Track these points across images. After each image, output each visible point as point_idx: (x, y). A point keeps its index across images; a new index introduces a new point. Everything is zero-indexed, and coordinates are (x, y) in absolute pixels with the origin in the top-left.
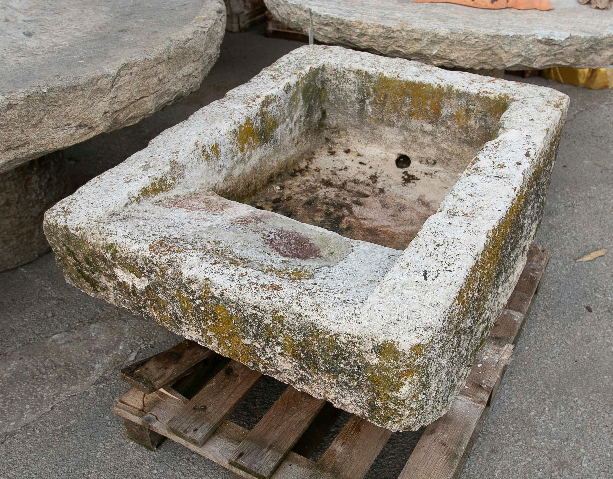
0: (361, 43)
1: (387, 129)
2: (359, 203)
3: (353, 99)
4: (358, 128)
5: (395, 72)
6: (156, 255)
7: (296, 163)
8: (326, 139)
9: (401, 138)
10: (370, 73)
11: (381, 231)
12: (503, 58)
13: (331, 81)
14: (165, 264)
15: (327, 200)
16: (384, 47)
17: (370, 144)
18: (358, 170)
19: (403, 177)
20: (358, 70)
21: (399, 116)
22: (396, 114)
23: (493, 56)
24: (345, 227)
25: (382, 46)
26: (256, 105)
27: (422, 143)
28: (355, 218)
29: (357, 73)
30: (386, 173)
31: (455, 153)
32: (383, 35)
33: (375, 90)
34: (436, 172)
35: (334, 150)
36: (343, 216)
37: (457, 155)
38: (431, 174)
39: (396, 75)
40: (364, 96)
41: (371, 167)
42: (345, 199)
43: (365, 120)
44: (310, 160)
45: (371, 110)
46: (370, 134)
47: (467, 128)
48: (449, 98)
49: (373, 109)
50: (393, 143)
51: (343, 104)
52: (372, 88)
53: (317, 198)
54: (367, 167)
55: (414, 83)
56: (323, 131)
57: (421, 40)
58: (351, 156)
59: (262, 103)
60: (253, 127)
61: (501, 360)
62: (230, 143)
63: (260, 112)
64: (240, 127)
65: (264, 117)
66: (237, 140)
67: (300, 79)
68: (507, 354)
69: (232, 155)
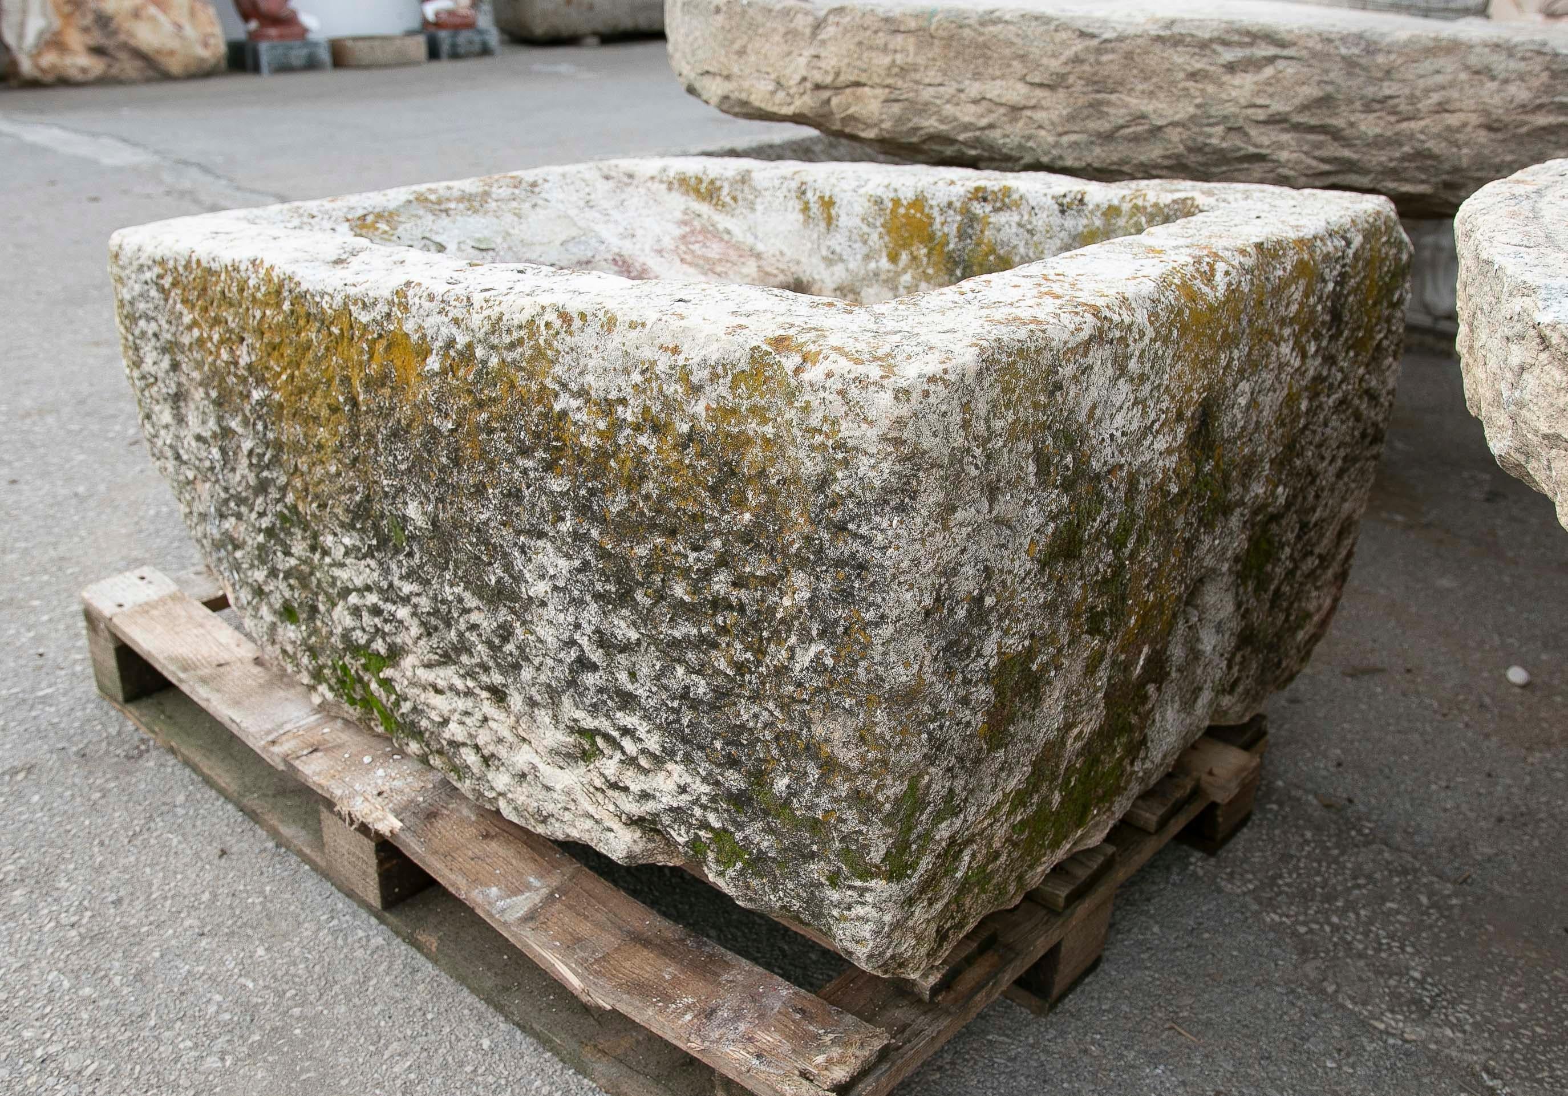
59: (977, 189)
60: (931, 225)
61: (354, 794)
62: (863, 220)
63: (958, 205)
64: (897, 202)
65: (972, 227)
66: (883, 226)
67: (1130, 205)
68: (366, 811)
69: (865, 250)
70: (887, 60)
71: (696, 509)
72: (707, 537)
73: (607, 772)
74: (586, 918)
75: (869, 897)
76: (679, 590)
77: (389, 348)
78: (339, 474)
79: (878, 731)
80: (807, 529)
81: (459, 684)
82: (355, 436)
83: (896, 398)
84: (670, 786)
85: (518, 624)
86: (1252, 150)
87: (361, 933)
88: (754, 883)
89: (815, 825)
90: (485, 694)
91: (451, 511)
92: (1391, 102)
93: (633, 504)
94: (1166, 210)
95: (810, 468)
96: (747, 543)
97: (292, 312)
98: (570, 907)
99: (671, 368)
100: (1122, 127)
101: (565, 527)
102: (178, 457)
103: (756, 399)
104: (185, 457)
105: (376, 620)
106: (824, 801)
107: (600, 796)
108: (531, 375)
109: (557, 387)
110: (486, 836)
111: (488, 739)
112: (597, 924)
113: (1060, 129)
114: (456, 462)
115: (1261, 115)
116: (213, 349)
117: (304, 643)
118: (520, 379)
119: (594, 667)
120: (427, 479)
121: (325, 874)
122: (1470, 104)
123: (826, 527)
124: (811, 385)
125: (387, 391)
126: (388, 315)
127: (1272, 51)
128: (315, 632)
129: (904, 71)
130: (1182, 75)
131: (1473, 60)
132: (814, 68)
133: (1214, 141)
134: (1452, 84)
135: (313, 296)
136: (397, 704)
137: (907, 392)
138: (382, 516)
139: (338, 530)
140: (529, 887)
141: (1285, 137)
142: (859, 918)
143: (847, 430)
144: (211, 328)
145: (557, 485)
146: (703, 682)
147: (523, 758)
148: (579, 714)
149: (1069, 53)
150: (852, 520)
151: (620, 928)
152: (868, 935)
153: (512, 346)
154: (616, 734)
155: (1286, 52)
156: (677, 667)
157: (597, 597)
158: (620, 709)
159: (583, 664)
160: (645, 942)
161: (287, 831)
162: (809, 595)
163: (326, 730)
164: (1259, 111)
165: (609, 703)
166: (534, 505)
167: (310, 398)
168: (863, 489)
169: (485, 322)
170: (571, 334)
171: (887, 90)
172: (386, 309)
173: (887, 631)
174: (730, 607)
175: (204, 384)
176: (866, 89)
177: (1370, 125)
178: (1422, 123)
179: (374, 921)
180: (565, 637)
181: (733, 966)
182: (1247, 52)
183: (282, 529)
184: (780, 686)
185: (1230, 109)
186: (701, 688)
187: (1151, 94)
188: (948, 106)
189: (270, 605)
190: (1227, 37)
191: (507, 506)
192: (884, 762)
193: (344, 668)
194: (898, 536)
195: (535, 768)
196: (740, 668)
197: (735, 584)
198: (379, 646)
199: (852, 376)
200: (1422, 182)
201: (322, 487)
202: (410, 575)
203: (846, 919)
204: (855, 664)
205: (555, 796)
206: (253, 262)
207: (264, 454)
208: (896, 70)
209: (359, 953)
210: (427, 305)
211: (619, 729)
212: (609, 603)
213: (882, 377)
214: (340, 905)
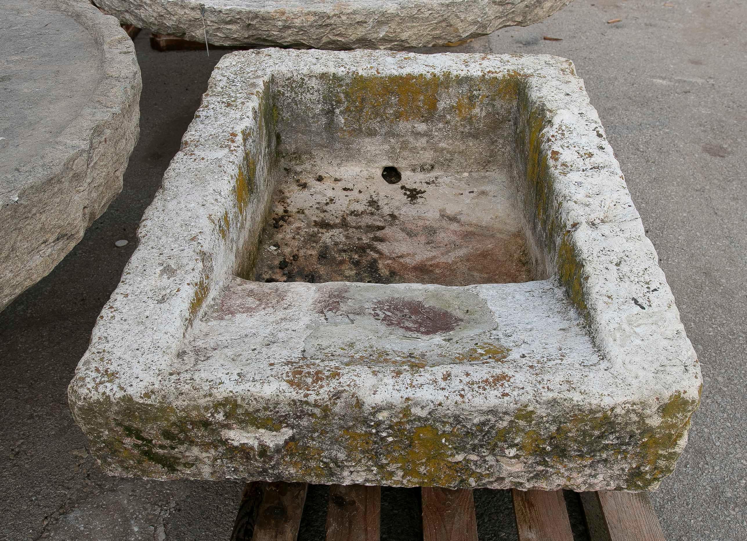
0: (284, 38)
1: (367, 140)
2: (381, 240)
3: (317, 111)
4: (326, 147)
5: (371, 68)
6: (309, 392)
7: (270, 210)
8: (285, 169)
9: (387, 147)
10: (340, 74)
11: (431, 266)
12: (459, 28)
13: (283, 94)
14: (330, 399)
15: (341, 246)
16: (317, 39)
17: (344, 163)
18: (348, 199)
19: (405, 194)
20: (323, 74)
21: (383, 121)
22: (378, 119)
23: (449, 28)
24: (388, 273)
25: (315, 37)
26: (238, 147)
27: (415, 148)
28: (390, 259)
29: (321, 78)
30: (382, 194)
31: (457, 150)
32: (316, 24)
33: (347, 95)
34: (436, 178)
35: (303, 181)
36: (375, 261)
37: (460, 152)
38: (433, 182)
39: (374, 72)
40: (332, 105)
41: (360, 192)
42: (359, 239)
43: (335, 135)
44: (283, 200)
45: (343, 121)
46: (344, 151)
47: (471, 118)
48: (447, 88)
49: (345, 119)
50: (376, 155)
51: (303, 120)
52: (344, 93)
53: (326, 247)
54: (355, 193)
55: (401, 77)
56: (280, 161)
57: (366, 22)
58: (328, 183)
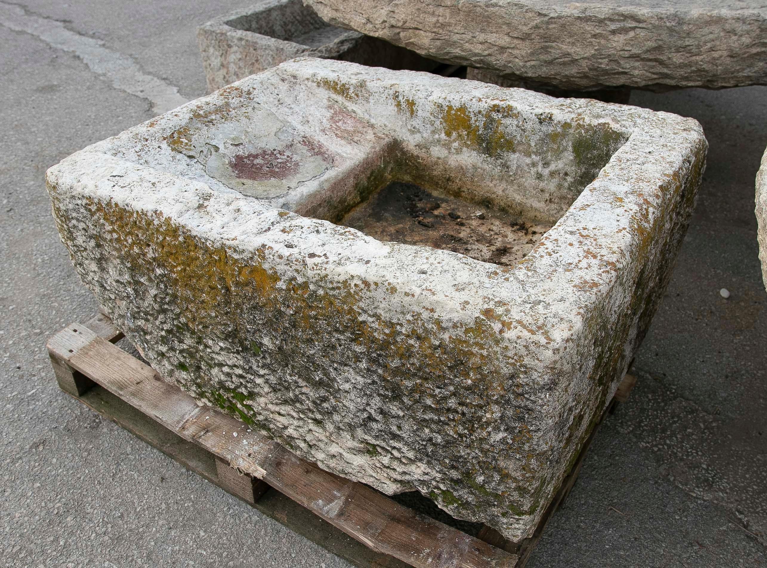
59: (494, 106)
60: (469, 121)
61: (237, 457)
62: (431, 114)
63: (484, 113)
64: (450, 108)
65: (492, 124)
66: (442, 118)
67: (576, 123)
68: (246, 466)
69: (432, 128)
70: (434, 20)
71: (441, 374)
72: (445, 385)
73: (383, 462)
74: (367, 511)
75: (521, 522)
76: (429, 402)
77: (252, 272)
78: (217, 317)
79: (532, 467)
80: (502, 393)
81: (295, 414)
82: (227, 303)
83: (554, 353)
84: (419, 471)
85: (332, 397)
86: (621, 70)
87: (246, 515)
88: (464, 512)
89: (496, 496)
90: (310, 421)
91: (290, 346)
92: (688, 48)
93: (403, 365)
94: (595, 128)
95: (506, 371)
96: (468, 390)
97: (185, 242)
98: (358, 506)
99: (430, 317)
100: (557, 58)
101: (363, 365)
102: (102, 286)
103: (478, 339)
104: (108, 288)
105: (241, 380)
106: (502, 487)
107: (379, 471)
108: (344, 303)
109: (360, 311)
110: (307, 472)
111: (312, 438)
112: (372, 513)
113: (526, 59)
114: (294, 326)
115: (627, 54)
116: (128, 245)
117: (194, 381)
118: (337, 302)
119: (377, 421)
120: (276, 330)
121: (219, 485)
122: (724, 47)
123: (513, 393)
124: (509, 340)
125: (249, 289)
126: (252, 258)
127: (634, 24)
128: (200, 377)
129: (443, 26)
130: (589, 36)
131: (727, 27)
132: (390, 17)
133: (603, 66)
134: (717, 39)
135: (200, 239)
136: (255, 415)
137: (558, 350)
138: (246, 339)
139: (216, 339)
140: (335, 497)
141: (637, 64)
142: (515, 528)
143: (527, 361)
144: (126, 236)
145: (358, 349)
146: (440, 437)
147: (334, 449)
148: (366, 437)
149: (534, 23)
150: (527, 393)
151: (384, 514)
152: (519, 534)
153: (333, 289)
154: (389, 449)
155: (641, 25)
156: (425, 429)
157: (379, 395)
158: (391, 439)
159: (370, 418)
160: (398, 520)
161: (192, 464)
162: (500, 415)
163: (207, 417)
164: (626, 53)
165: (386, 436)
166: (343, 354)
167: (197, 281)
168: (534, 383)
169: (316, 276)
170: (370, 291)
171: (434, 34)
172: (250, 255)
173: (540, 434)
174: (457, 412)
175: (122, 259)
176: (422, 32)
177: (677, 58)
178: (702, 57)
179: (249, 507)
180: (362, 407)
181: (441, 529)
182: (622, 24)
183: (178, 332)
184: (482, 444)
185: (613, 52)
186: (439, 439)
187: (573, 44)
188: (467, 44)
189: (169, 362)
190: (612, 17)
191: (326, 350)
192: (533, 477)
193: (219, 395)
194: (549, 401)
195: (341, 454)
196: (461, 435)
197: (459, 404)
198: (243, 390)
199: (531, 340)
200: (698, 81)
201: (205, 320)
202: (263, 367)
203: (509, 529)
204: (524, 444)
205: (353, 467)
206: (156, 212)
207: (165, 298)
208: (439, 25)
209: (249, 526)
210: (278, 260)
211: (391, 447)
212: (386, 398)
213: (547, 343)
214: (230, 501)
